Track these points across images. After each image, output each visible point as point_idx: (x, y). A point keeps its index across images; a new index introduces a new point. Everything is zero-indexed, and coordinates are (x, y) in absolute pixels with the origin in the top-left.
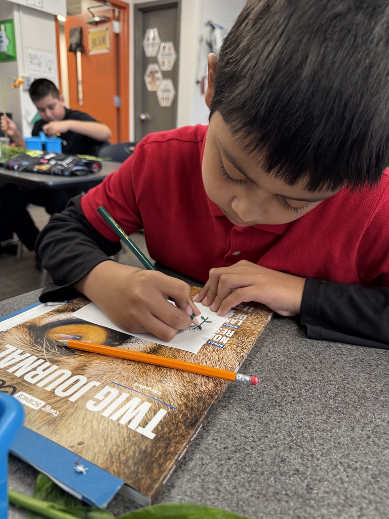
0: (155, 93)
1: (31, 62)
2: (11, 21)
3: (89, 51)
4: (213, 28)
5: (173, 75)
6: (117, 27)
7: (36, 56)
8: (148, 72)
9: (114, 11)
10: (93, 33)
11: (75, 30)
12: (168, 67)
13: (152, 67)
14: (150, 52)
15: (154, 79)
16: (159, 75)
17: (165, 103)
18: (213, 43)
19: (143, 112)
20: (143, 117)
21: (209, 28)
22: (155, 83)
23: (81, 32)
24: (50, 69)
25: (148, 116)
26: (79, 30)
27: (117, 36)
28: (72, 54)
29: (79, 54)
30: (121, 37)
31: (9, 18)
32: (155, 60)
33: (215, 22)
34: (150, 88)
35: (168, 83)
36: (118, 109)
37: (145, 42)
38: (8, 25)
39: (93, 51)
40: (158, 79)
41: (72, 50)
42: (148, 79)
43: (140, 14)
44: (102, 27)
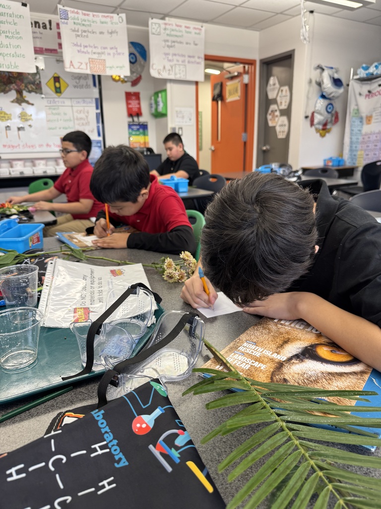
0: (274, 127)
1: (177, 116)
2: (165, 91)
3: (226, 99)
4: (323, 70)
5: (287, 113)
6: (246, 79)
7: (181, 112)
8: (270, 111)
9: (244, 67)
10: (230, 85)
11: (217, 84)
12: (284, 106)
13: (273, 107)
14: (271, 95)
15: (274, 117)
16: (278, 113)
17: (281, 136)
18: (322, 83)
19: (265, 145)
20: (264, 148)
21: (319, 71)
22: (274, 120)
23: (222, 85)
24: (190, 120)
25: (268, 147)
26: (220, 84)
27: (246, 85)
28: (215, 102)
29: (220, 102)
30: (249, 87)
31: (164, 88)
32: (275, 101)
33: (323, 65)
34: (271, 124)
35: (284, 119)
36: (245, 143)
37: (269, 88)
38: (163, 94)
39: (229, 99)
40: (277, 116)
41: (214, 99)
42: (269, 117)
43: (265, 67)
44: (236, 81)
